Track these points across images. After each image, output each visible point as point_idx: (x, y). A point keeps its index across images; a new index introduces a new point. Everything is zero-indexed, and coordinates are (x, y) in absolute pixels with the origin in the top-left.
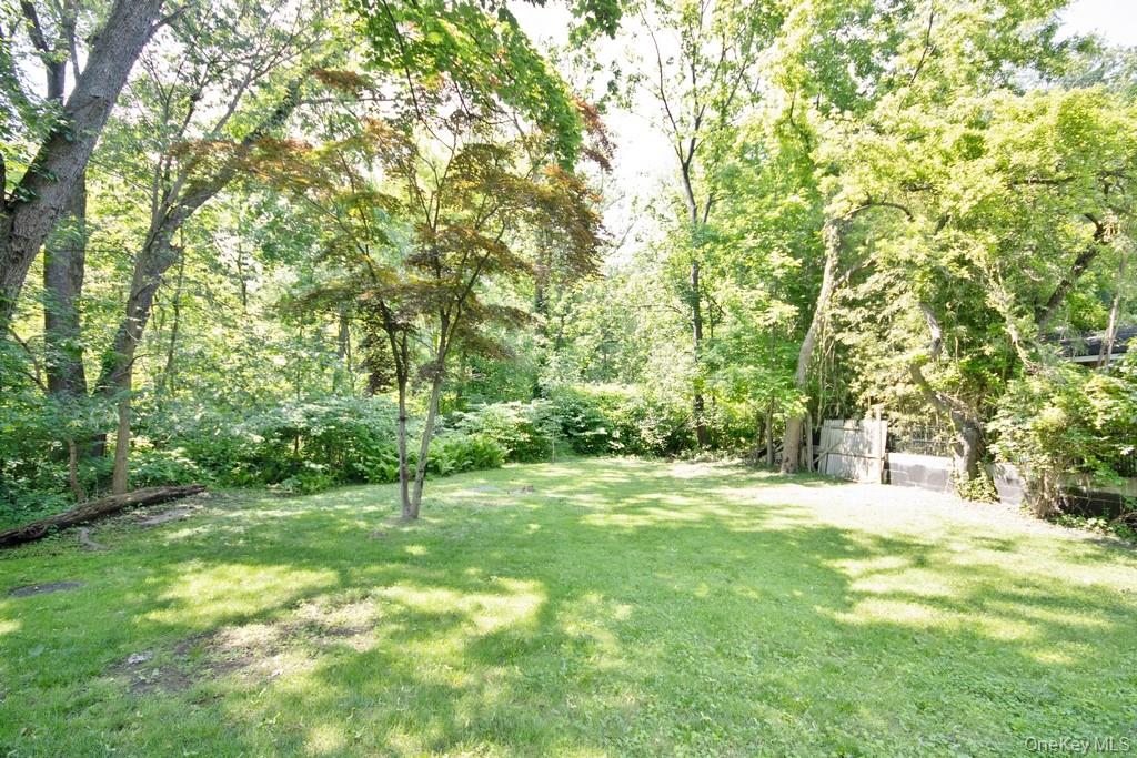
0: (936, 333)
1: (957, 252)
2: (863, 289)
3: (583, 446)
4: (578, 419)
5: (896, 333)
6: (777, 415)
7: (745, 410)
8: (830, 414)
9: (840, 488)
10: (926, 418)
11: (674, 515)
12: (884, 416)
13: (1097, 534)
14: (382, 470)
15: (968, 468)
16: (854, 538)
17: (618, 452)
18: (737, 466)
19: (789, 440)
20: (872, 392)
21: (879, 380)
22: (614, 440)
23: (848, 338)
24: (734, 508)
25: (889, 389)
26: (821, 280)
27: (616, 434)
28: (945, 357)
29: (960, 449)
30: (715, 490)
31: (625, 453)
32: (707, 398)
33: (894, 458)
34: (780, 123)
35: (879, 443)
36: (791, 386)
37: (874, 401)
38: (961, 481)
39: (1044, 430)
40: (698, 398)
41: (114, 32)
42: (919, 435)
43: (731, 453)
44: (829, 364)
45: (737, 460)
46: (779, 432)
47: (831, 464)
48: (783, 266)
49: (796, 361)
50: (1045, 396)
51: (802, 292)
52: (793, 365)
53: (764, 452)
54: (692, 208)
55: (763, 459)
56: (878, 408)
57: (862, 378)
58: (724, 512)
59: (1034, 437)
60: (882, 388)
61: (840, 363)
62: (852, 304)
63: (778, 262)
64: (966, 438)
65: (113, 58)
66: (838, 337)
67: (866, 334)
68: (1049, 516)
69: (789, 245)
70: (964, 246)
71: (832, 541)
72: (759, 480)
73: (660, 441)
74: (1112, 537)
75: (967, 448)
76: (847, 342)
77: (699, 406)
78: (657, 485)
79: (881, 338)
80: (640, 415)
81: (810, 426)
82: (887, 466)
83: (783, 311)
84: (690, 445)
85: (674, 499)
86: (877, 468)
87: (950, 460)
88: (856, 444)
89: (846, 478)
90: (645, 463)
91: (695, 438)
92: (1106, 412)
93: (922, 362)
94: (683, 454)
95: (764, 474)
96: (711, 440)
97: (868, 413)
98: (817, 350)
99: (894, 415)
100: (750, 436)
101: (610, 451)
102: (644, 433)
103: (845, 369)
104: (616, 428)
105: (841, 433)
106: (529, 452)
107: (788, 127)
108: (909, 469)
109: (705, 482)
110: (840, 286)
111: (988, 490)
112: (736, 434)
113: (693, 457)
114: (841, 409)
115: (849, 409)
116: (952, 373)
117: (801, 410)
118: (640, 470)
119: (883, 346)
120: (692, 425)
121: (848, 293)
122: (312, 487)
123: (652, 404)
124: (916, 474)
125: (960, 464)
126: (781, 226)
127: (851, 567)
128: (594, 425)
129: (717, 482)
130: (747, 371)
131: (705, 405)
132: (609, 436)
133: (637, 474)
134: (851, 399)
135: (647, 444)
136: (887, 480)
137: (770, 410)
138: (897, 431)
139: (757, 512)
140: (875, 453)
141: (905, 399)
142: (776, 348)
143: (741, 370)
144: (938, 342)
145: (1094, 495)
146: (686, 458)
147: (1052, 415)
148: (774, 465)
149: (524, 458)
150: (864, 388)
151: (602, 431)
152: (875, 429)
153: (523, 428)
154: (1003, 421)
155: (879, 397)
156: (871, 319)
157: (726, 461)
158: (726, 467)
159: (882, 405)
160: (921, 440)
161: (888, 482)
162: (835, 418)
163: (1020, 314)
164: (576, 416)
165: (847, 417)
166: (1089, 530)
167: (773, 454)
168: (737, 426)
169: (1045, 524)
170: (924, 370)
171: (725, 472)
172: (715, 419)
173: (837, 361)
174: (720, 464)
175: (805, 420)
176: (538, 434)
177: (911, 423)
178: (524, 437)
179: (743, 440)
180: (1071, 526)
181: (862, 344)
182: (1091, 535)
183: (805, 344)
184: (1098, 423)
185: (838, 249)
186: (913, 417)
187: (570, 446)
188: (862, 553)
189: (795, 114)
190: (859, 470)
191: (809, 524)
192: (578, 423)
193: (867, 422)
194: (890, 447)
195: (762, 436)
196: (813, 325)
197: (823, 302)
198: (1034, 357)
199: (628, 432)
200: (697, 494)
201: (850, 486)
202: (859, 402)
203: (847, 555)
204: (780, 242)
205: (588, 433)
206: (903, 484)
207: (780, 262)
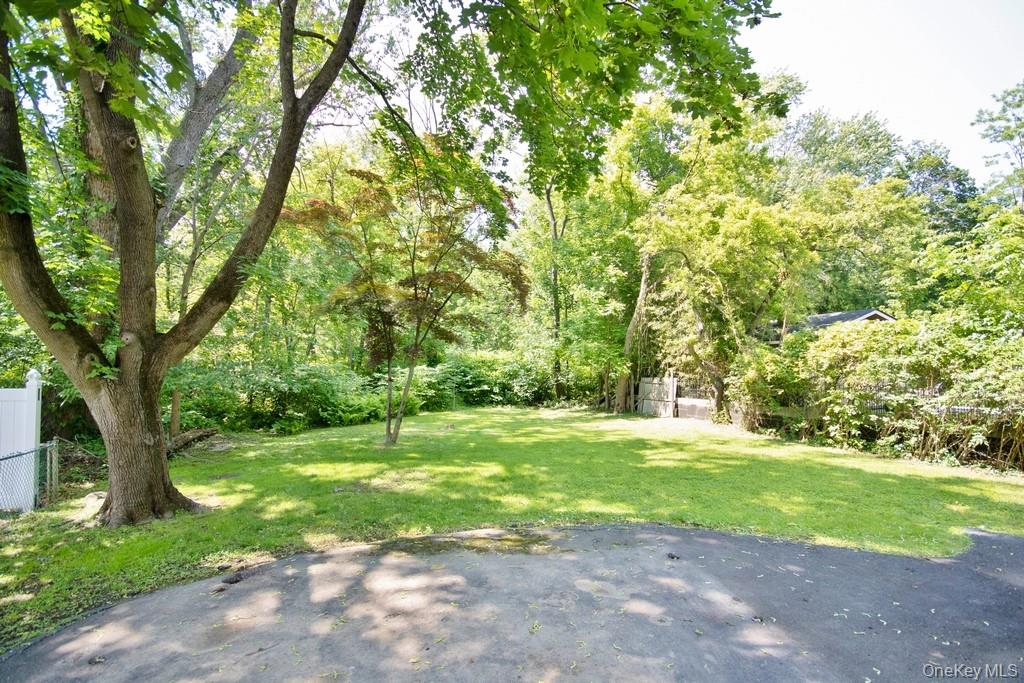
0: (701, 326)
1: (703, 288)
2: (664, 295)
3: (471, 399)
4: (468, 378)
5: (681, 324)
6: (612, 375)
7: (589, 371)
8: (645, 374)
9: (649, 421)
10: (698, 377)
11: (551, 437)
12: (676, 375)
13: (772, 437)
14: (340, 417)
15: (717, 405)
16: (652, 442)
17: (498, 403)
18: (585, 410)
19: (619, 392)
20: (669, 359)
21: (673, 352)
22: (495, 394)
23: (655, 325)
24: (587, 432)
25: (678, 358)
26: (639, 286)
27: (496, 390)
28: (707, 340)
29: (713, 393)
30: (573, 425)
31: (502, 403)
32: (563, 364)
33: (681, 401)
34: (614, 183)
35: (672, 391)
36: (621, 355)
37: (670, 366)
38: (713, 413)
39: (748, 382)
40: (558, 363)
41: (191, 122)
42: (694, 387)
43: (581, 401)
44: (644, 341)
45: (585, 407)
46: (613, 386)
47: (645, 406)
48: (616, 275)
49: (624, 339)
50: (749, 364)
51: (628, 293)
52: (622, 342)
53: (603, 401)
54: (553, 223)
55: (603, 405)
56: (672, 370)
57: (663, 351)
58: (580, 434)
59: (744, 387)
60: (675, 357)
61: (650, 340)
62: (658, 303)
63: (613, 273)
64: (716, 387)
65: (190, 139)
66: (650, 324)
67: (666, 323)
68: (752, 429)
69: (620, 262)
70: (707, 285)
71: (642, 444)
72: (600, 418)
73: (527, 394)
74: (779, 438)
75: (716, 394)
76: (654, 328)
77: (557, 368)
78: (533, 422)
79: (674, 326)
80: (514, 375)
81: (633, 382)
82: (676, 406)
83: (616, 306)
84: (550, 397)
85: (549, 429)
86: (671, 406)
87: (708, 401)
88: (659, 393)
89: (654, 415)
90: (519, 411)
91: (554, 392)
92: (772, 373)
93: (695, 343)
94: (545, 404)
95: (603, 415)
96: (565, 393)
97: (667, 373)
98: (637, 332)
99: (681, 374)
100: (592, 390)
101: (492, 402)
102: (516, 389)
103: (654, 345)
104: (496, 384)
105: (650, 386)
106: (434, 404)
107: (619, 186)
108: (688, 407)
109: (565, 420)
110: (650, 292)
111: (727, 417)
112: (583, 388)
113: (553, 405)
114: (651, 370)
115: (655, 370)
116: (710, 349)
117: (627, 371)
118: (518, 414)
119: (674, 332)
120: (552, 381)
121: (654, 296)
122: (293, 430)
123: (523, 367)
124: (692, 410)
125: (713, 402)
126: (615, 249)
127: (648, 452)
128: (479, 383)
129: (573, 420)
130: (593, 345)
131: (562, 368)
132: (491, 392)
133: (518, 417)
134: (658, 363)
135: (519, 397)
136: (676, 415)
137: (608, 372)
138: (683, 385)
139: (600, 433)
140: (670, 399)
141: (687, 364)
142: (610, 330)
143: (589, 345)
144: (702, 332)
145: (773, 417)
146: (548, 407)
147: (751, 374)
148: (610, 409)
149: (430, 408)
150: (665, 357)
151: (486, 387)
152: (670, 383)
153: (430, 386)
154: (732, 378)
155: (673, 363)
156: (667, 314)
157: (577, 407)
158: (578, 411)
159: (674, 368)
160: (695, 390)
161: (677, 416)
162: (648, 376)
163: (736, 320)
164: (465, 376)
165: (655, 376)
166: (769, 434)
167: (609, 401)
168: (582, 383)
169: (750, 433)
170: (696, 347)
171: (577, 415)
172: (568, 378)
173: (649, 339)
174: (573, 409)
175: (630, 378)
176: (441, 390)
177: (690, 379)
178: (431, 393)
179: (588, 393)
180: (760, 433)
181: (663, 330)
182: (770, 438)
183: (630, 327)
184: (769, 379)
185: (649, 268)
186: (691, 376)
187: (462, 399)
188: (654, 448)
189: (624, 179)
190: (661, 410)
191: (629, 438)
192: (468, 381)
193: (666, 379)
194: (678, 395)
195: (602, 390)
196: (635, 315)
197: (640, 301)
198: (744, 343)
199: (505, 388)
200: (562, 427)
201: (656, 419)
202: (662, 366)
203: (647, 449)
204: (614, 259)
205: (475, 389)
206: (685, 417)
207: (614, 273)
